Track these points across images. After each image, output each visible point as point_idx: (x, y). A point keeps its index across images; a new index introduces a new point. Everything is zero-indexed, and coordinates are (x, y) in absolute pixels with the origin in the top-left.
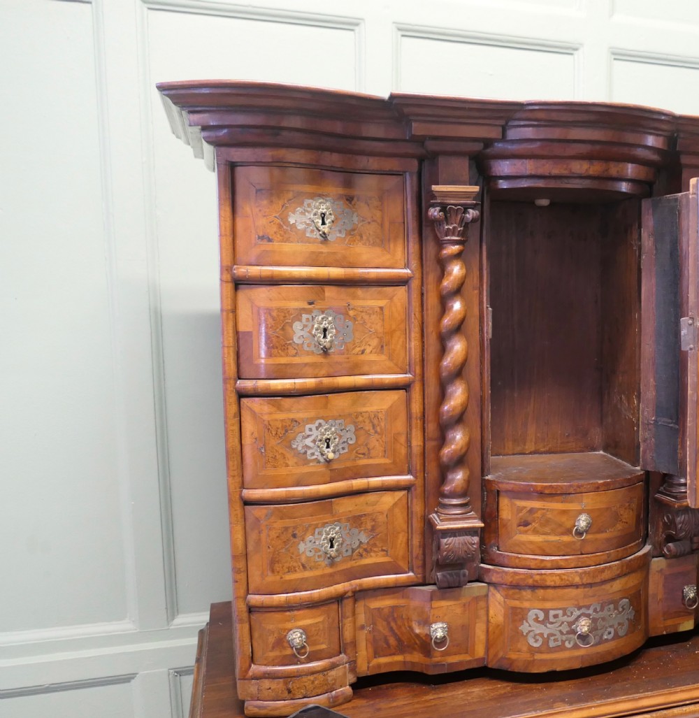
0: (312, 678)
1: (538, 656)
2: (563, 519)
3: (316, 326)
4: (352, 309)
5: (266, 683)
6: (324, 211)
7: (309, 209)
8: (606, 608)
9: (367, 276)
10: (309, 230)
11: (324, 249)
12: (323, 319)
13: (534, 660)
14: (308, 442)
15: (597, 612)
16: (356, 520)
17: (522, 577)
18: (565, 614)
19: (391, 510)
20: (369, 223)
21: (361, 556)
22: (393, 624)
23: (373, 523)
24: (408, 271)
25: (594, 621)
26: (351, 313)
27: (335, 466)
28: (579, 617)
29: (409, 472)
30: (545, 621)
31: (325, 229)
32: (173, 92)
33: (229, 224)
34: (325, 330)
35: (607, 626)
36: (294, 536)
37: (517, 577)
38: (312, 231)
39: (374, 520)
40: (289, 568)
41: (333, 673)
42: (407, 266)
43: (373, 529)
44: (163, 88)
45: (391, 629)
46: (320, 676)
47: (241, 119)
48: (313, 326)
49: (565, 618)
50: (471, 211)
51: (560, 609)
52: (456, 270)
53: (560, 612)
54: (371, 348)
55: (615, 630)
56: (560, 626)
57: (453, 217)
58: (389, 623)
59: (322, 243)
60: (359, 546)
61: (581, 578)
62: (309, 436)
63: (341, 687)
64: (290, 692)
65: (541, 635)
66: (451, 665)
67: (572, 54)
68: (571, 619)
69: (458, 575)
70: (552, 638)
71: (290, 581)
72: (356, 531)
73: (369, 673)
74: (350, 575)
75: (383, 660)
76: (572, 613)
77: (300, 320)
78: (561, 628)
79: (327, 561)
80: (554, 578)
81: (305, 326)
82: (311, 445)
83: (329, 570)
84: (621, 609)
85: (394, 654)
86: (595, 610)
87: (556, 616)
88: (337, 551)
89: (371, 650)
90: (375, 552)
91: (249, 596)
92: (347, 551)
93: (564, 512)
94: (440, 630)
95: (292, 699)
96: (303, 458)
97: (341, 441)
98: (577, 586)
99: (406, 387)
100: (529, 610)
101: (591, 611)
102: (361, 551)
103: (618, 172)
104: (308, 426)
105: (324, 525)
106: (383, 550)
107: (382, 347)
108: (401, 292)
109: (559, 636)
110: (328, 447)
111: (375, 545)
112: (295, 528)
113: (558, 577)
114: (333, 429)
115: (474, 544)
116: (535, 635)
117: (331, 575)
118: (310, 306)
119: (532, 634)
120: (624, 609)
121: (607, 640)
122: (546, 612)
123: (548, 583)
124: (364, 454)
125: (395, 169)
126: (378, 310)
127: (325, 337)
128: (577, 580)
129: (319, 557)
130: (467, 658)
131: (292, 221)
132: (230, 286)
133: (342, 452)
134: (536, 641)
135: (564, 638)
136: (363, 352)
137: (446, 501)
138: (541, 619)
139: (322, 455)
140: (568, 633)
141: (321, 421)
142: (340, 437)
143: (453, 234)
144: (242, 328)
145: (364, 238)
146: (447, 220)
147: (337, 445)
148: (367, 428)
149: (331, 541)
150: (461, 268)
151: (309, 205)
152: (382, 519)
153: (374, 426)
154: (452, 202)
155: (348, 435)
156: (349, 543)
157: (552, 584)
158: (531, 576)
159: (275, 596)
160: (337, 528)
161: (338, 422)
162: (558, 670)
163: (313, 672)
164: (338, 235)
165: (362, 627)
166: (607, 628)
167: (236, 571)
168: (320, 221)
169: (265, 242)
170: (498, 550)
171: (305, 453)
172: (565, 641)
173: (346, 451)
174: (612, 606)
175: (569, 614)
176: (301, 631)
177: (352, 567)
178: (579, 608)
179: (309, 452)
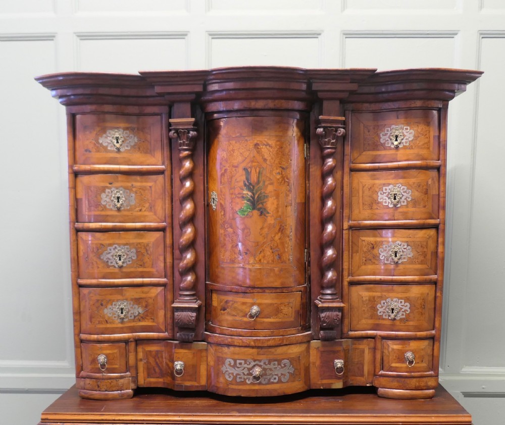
0: (110, 381)
1: (231, 386)
2: (244, 307)
3: (113, 196)
4: (135, 187)
5: (88, 381)
6: (118, 136)
7: (109, 135)
8: (272, 363)
9: (141, 170)
10: (110, 146)
11: (118, 155)
12: (117, 192)
13: (229, 388)
14: (109, 256)
15: (266, 365)
16: (137, 301)
17: (222, 339)
18: (245, 363)
19: (156, 296)
20: (143, 141)
21: (140, 320)
22: (157, 360)
23: (146, 303)
24: (164, 167)
25: (264, 369)
26: (134, 189)
27: (124, 270)
28: (254, 366)
29: (165, 277)
30: (235, 366)
31: (118, 145)
32: (44, 80)
33: (72, 144)
34: (118, 198)
35: (273, 374)
36: (102, 305)
37: (219, 339)
38: (111, 147)
39: (147, 302)
40: (99, 321)
41: (122, 381)
42: (163, 164)
43: (146, 306)
44: (37, 79)
45: (157, 363)
46: (115, 381)
47: (79, 91)
48: (112, 196)
49: (246, 365)
50: (191, 132)
51: (243, 360)
52: (188, 164)
53: (243, 362)
54: (145, 209)
55: (279, 378)
56: (243, 370)
57: (182, 136)
58: (155, 360)
59: (117, 152)
60: (138, 315)
61: (254, 343)
62: (109, 253)
63: (127, 389)
64: (99, 387)
65: (233, 374)
66: (186, 386)
67: (317, 38)
68: (250, 366)
69: (188, 335)
70: (238, 376)
71: (100, 328)
72: (137, 306)
73: (145, 386)
74: (133, 330)
75: (152, 380)
76: (250, 363)
77: (105, 192)
78: (243, 371)
79: (119, 321)
80: (239, 341)
81: (107, 196)
82: (111, 258)
83: (120, 325)
84: (283, 366)
85: (158, 377)
86: (265, 363)
87: (240, 364)
88: (125, 316)
89: (146, 373)
90: (147, 319)
91: (81, 334)
92: (131, 316)
93: (244, 304)
94: (179, 365)
95: (100, 391)
96: (107, 265)
97: (128, 257)
98: (253, 347)
99: (163, 230)
100: (226, 359)
101: (262, 363)
102: (140, 317)
103: (275, 105)
104: (109, 248)
105: (118, 301)
106: (151, 319)
107: (151, 207)
108: (161, 177)
109: (242, 376)
110: (120, 260)
111: (147, 316)
112: (102, 301)
113: (241, 341)
114: (123, 250)
115: (193, 317)
116: (229, 373)
117: (122, 328)
118: (110, 185)
119: (227, 373)
120: (285, 366)
121: (273, 383)
122: (235, 361)
123: (236, 344)
124: (141, 265)
125: (156, 112)
126: (149, 188)
127: (118, 202)
128: (252, 344)
129: (115, 317)
130: (195, 384)
131: (101, 141)
132: (73, 175)
133: (128, 263)
134: (230, 377)
135: (246, 377)
136: (141, 210)
137: (181, 293)
138: (232, 364)
139: (117, 263)
140: (248, 374)
141: (116, 246)
142: (127, 255)
143: (184, 146)
144: (79, 196)
145: (141, 149)
146: (179, 137)
147: (125, 259)
148: (143, 251)
149: (122, 309)
150: (190, 163)
151: (110, 133)
152: (150, 301)
153: (147, 251)
154: (181, 127)
155: (132, 254)
156: (132, 312)
157: (238, 344)
158: (227, 339)
159: (92, 336)
160: (125, 304)
161: (126, 247)
162: (242, 396)
163: (110, 378)
164: (126, 148)
165: (141, 360)
166: (273, 375)
167: (75, 321)
168: (116, 141)
169: (88, 153)
170: (212, 323)
171: (108, 262)
172: (246, 379)
173: (131, 262)
174: (276, 363)
175: (248, 363)
176: (105, 356)
177: (134, 326)
178: (255, 361)
179: (110, 261)
